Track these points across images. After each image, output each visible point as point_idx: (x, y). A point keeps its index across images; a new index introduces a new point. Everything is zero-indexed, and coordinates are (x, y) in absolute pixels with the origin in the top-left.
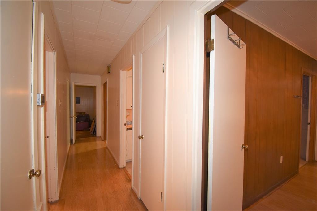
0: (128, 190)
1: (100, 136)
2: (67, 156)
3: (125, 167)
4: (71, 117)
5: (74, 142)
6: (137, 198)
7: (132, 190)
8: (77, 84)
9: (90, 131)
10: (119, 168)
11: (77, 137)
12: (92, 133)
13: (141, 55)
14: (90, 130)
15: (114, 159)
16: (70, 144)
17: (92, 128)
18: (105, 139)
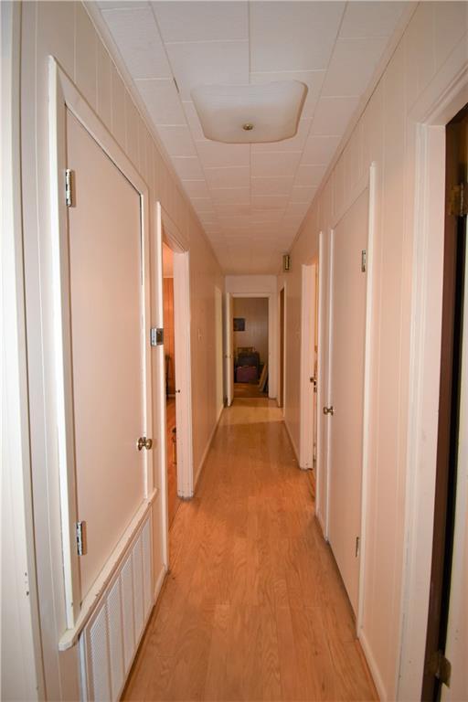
0: (307, 517)
1: (274, 397)
2: (215, 428)
3: (311, 469)
4: (225, 357)
5: (229, 405)
6: (322, 537)
7: (316, 519)
8: (235, 296)
9: (259, 386)
10: (298, 467)
11: (235, 395)
12: (261, 390)
13: (332, 231)
14: (258, 383)
15: (293, 449)
16: (222, 406)
17: (262, 380)
18: (282, 406)
